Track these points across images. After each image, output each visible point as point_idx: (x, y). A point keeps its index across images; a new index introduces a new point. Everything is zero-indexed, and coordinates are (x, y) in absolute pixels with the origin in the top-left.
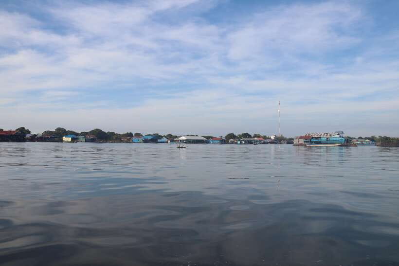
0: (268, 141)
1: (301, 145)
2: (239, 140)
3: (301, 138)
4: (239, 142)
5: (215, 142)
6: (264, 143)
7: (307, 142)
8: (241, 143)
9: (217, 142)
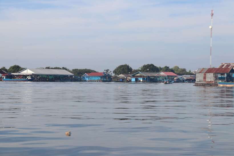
0: (185, 77)
1: (209, 84)
2: (134, 76)
3: (210, 71)
4: (133, 80)
5: (93, 79)
6: (178, 81)
7: (220, 79)
8: (137, 80)
9: (96, 79)
